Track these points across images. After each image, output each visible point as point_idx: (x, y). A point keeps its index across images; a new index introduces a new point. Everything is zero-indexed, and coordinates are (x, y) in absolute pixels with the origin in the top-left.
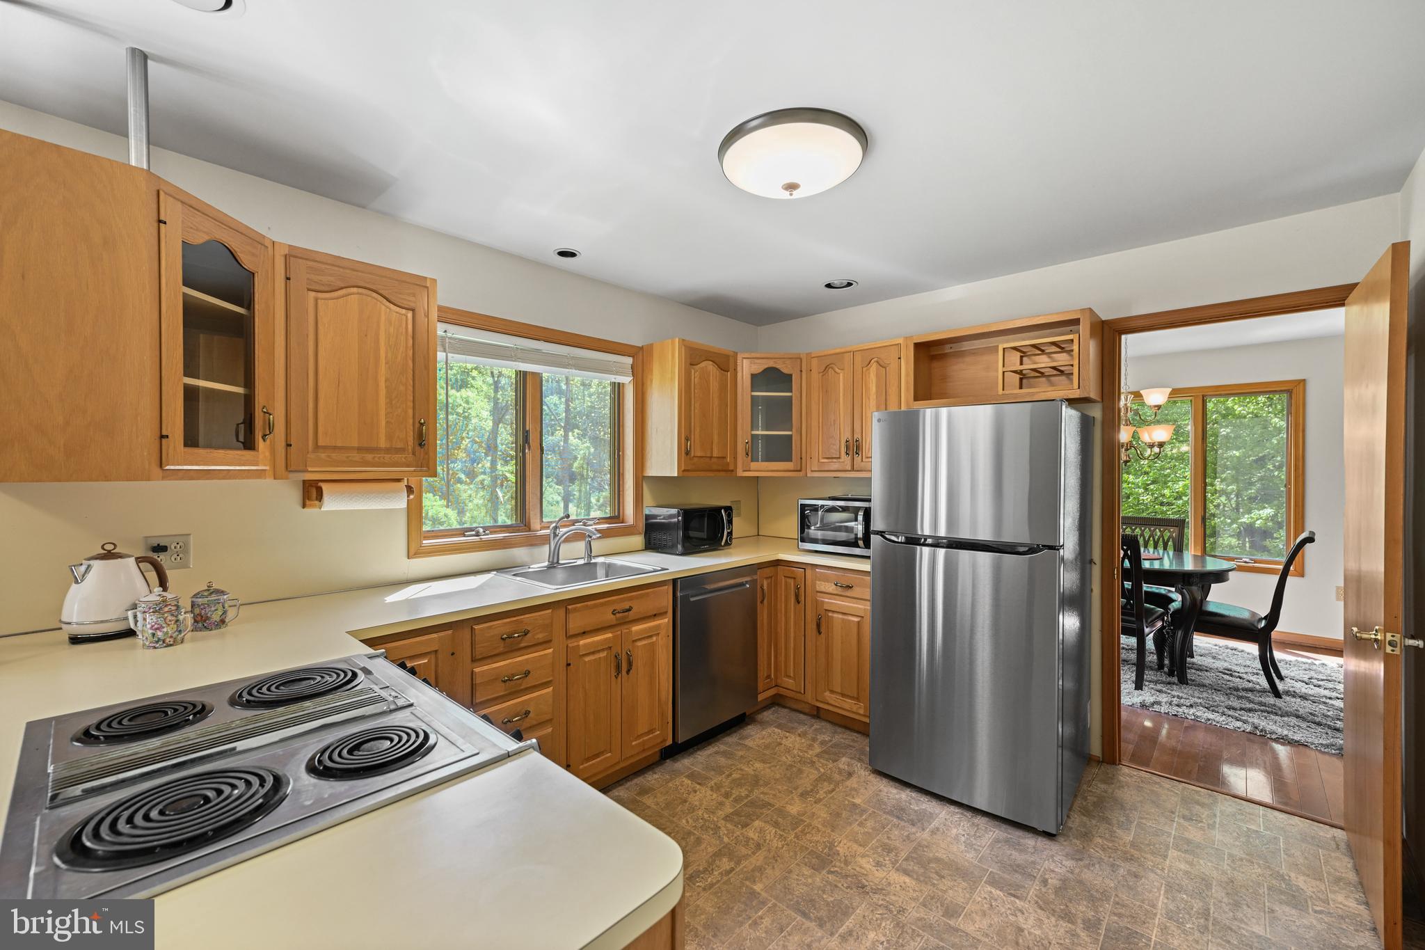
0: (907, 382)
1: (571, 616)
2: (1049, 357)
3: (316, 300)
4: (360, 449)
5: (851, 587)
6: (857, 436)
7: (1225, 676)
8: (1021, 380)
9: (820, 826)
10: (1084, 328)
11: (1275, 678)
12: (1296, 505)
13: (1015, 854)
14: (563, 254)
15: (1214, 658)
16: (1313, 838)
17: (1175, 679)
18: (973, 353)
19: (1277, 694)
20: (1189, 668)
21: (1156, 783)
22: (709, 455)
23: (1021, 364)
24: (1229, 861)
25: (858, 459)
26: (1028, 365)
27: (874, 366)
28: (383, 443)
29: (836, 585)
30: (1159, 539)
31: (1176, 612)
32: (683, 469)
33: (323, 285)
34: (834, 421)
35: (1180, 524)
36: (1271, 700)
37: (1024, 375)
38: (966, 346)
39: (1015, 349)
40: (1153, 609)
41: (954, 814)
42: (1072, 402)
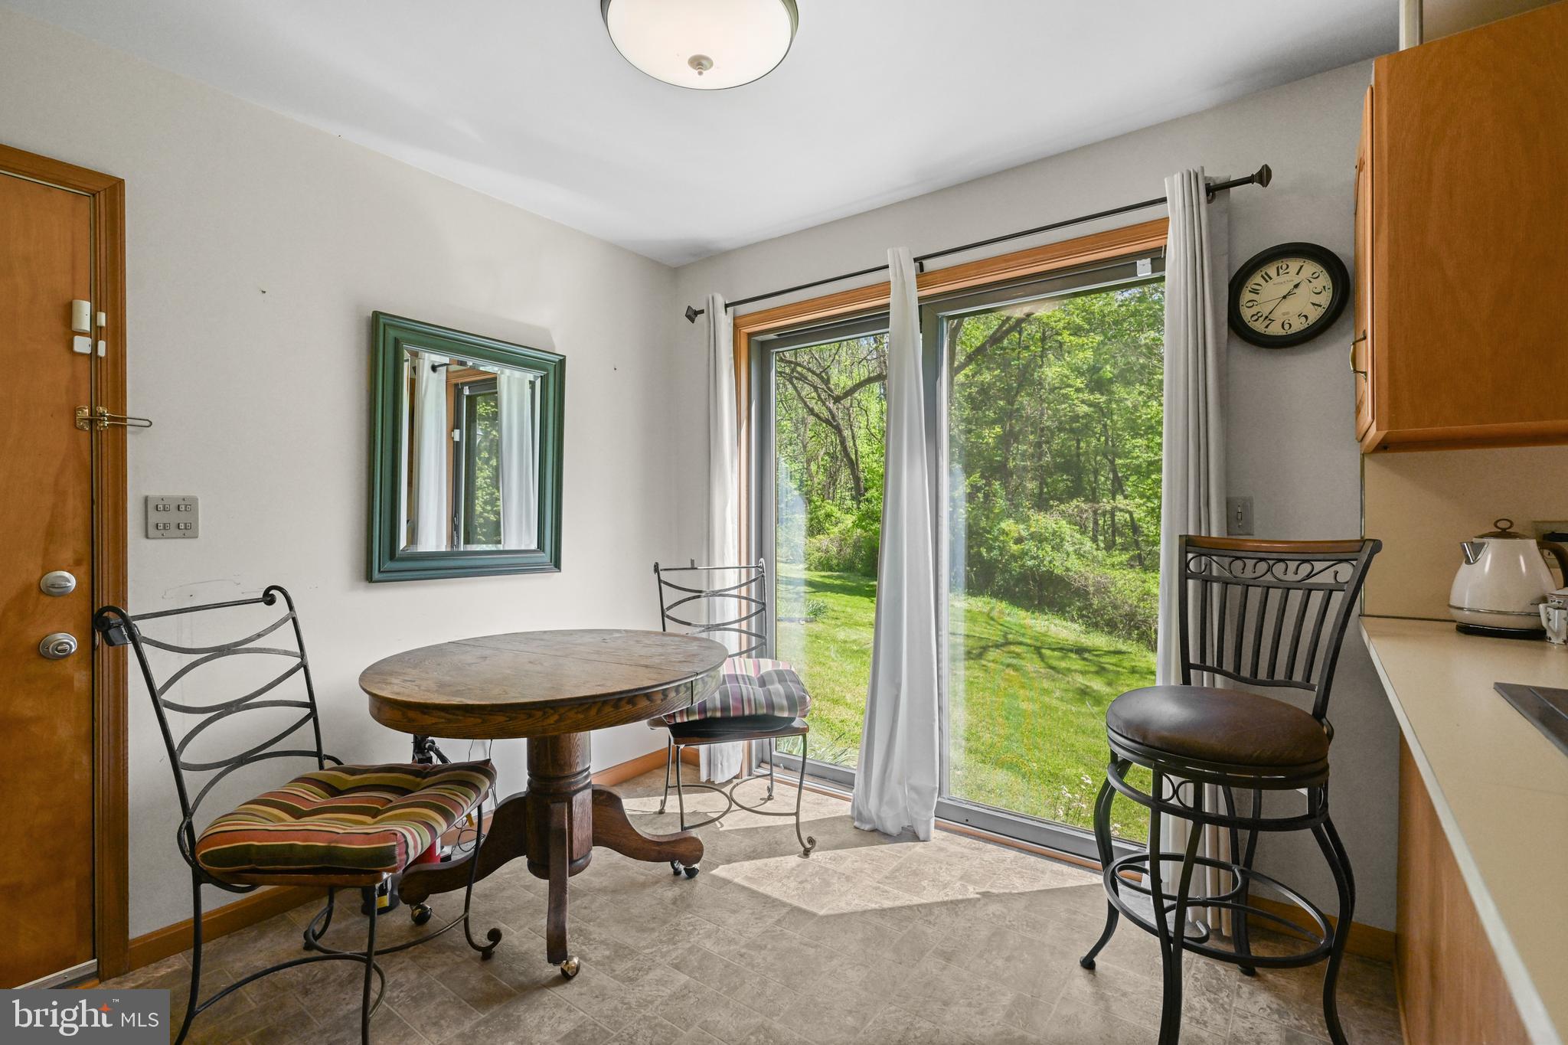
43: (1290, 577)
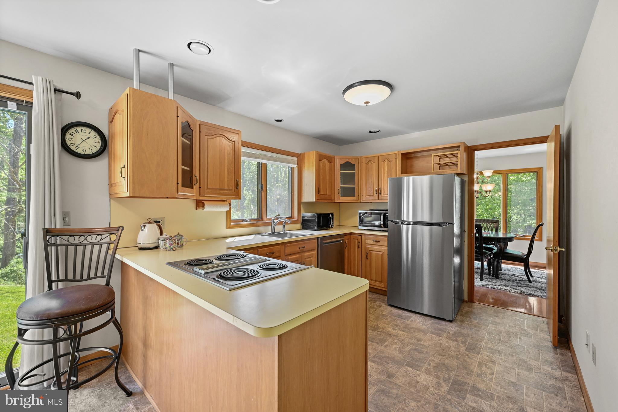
0: (399, 167)
1: (286, 248)
2: (450, 159)
3: (208, 139)
4: (220, 189)
5: (379, 242)
6: (380, 187)
7: (512, 277)
8: (440, 167)
9: (373, 320)
10: (462, 149)
11: (530, 276)
12: (539, 214)
13: (439, 326)
14: (277, 121)
15: (509, 271)
16: (536, 321)
17: (495, 278)
18: (423, 157)
19: (530, 281)
20: (500, 274)
21: (486, 307)
22: (325, 194)
23: (440, 161)
24: (508, 327)
25: (380, 195)
26: (442, 162)
27: (386, 162)
28: (226, 188)
29: (373, 241)
30: (489, 228)
31: (495, 253)
32: (317, 199)
33: (210, 134)
34: (371, 181)
35: (497, 222)
36: (528, 283)
37: (441, 165)
38: (420, 154)
39: (438, 156)
40: (487, 252)
41: (417, 316)
42: (458, 175)
43: (94, 241)
